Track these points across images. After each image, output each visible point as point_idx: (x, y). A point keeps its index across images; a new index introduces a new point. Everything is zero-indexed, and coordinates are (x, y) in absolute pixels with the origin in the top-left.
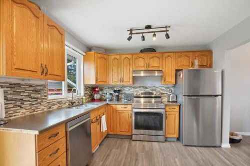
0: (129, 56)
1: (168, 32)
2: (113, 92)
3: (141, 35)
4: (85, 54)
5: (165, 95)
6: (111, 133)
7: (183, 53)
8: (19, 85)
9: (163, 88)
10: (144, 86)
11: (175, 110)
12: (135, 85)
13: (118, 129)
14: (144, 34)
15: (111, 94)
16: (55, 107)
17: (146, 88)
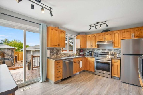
0: (95, 35)
1: (107, 24)
2: (89, 52)
3: (95, 27)
4: (76, 36)
5: (117, 54)
6: (85, 69)
8: (53, 49)
9: (115, 50)
10: (105, 49)
11: (117, 62)
12: (100, 49)
13: (89, 68)
15: (88, 52)
16: (64, 56)
17: (106, 50)
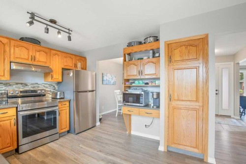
0: (4, 40)
3: (45, 26)
5: (49, 92)
7: (68, 55)
9: (46, 86)
10: (23, 82)
11: (66, 106)
14: (48, 27)
17: (26, 85)
